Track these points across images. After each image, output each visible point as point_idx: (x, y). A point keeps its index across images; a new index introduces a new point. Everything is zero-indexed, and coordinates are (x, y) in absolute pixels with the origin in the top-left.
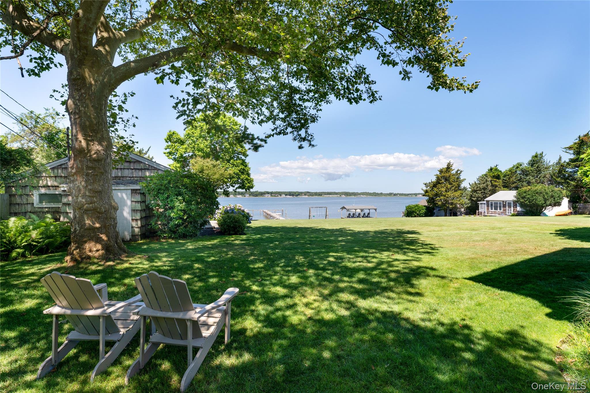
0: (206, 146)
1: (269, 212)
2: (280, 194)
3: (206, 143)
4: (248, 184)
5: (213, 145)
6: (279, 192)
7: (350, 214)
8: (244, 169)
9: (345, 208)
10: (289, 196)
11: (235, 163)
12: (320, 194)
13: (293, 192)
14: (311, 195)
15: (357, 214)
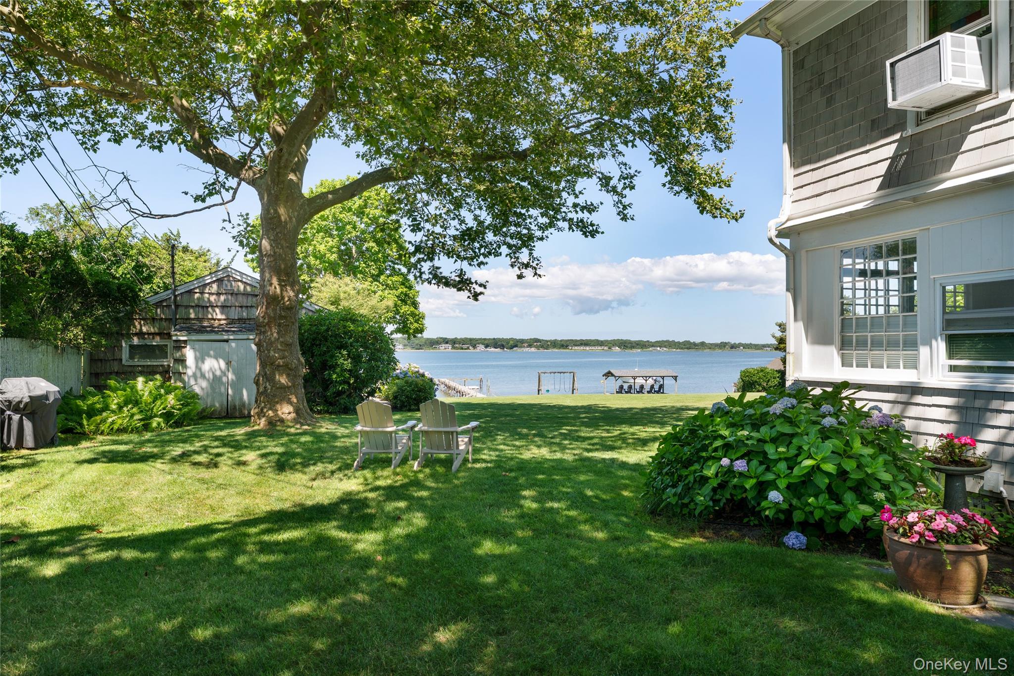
0: (330, 250)
1: (452, 384)
2: (473, 343)
3: (331, 243)
4: (416, 325)
5: (345, 244)
6: (471, 340)
7: (621, 387)
8: (406, 295)
9: (612, 375)
10: (493, 349)
11: (390, 282)
12: (563, 345)
13: (503, 340)
14: (542, 347)
15: (637, 387)
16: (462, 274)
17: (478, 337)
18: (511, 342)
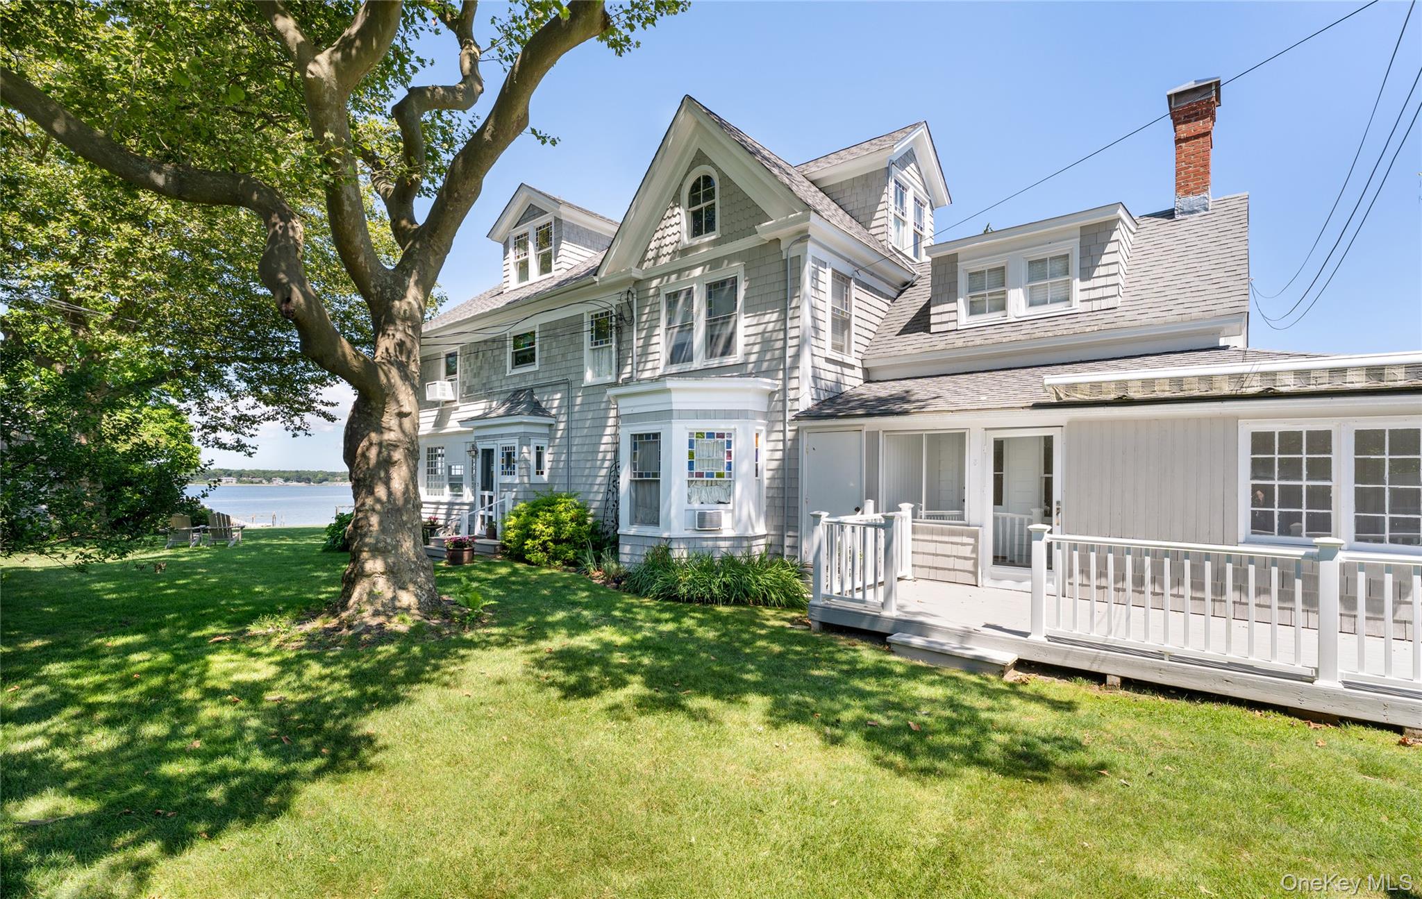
2: (267, 476)
6: (264, 472)
10: (295, 483)
16: (238, 441)
17: (274, 469)
18: (320, 476)
